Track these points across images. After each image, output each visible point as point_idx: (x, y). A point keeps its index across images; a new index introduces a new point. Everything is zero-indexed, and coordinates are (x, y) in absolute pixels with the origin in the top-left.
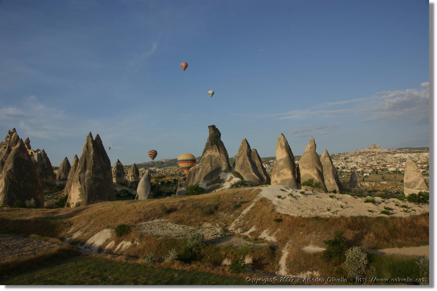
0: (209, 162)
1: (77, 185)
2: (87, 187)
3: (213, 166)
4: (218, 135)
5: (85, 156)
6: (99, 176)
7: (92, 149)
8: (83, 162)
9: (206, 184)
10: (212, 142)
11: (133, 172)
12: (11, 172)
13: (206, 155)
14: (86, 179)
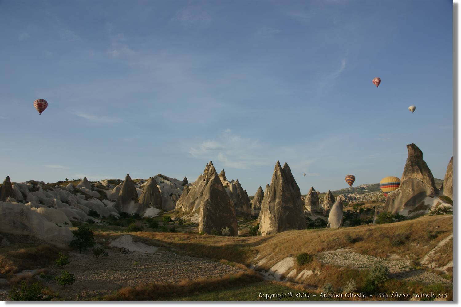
0: (411, 186)
1: (268, 214)
2: (277, 216)
4: (420, 154)
5: (274, 185)
6: (289, 204)
7: (281, 178)
8: (273, 191)
9: (408, 211)
10: (412, 162)
11: (328, 200)
12: (208, 202)
13: (406, 179)
14: (276, 208)
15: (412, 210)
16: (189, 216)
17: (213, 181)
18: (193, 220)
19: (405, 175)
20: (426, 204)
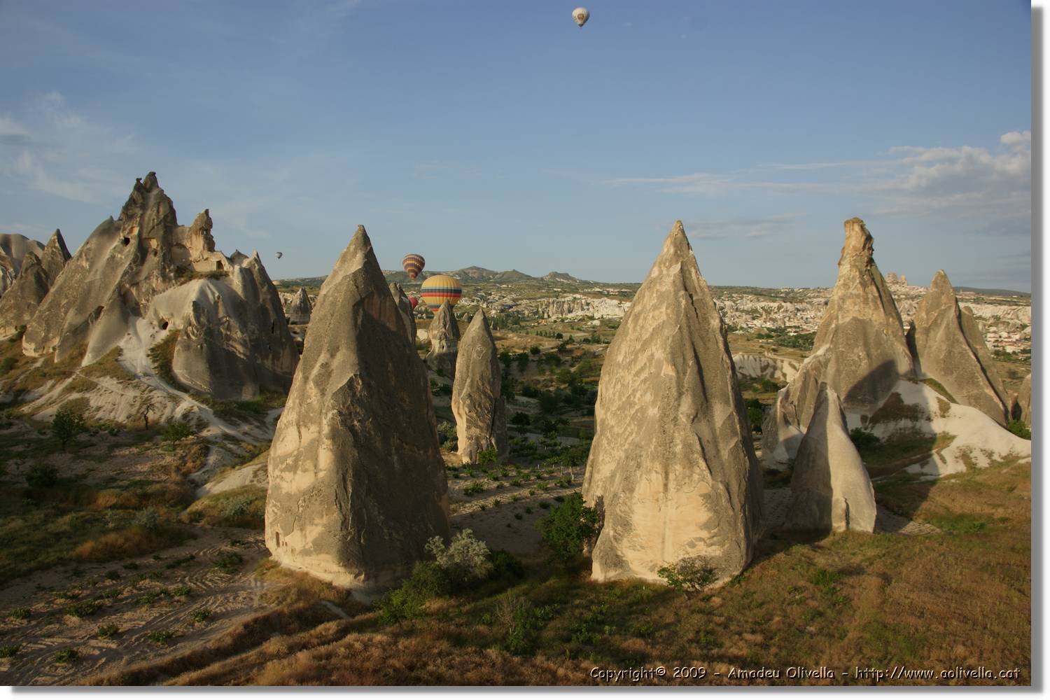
3: (874, 357)
5: (690, 333)
10: (861, 274)
12: (354, 394)
13: (844, 319)
14: (725, 450)
15: (870, 415)
16: (71, 389)
17: (360, 279)
18: (99, 409)
19: (840, 308)
20: (908, 400)
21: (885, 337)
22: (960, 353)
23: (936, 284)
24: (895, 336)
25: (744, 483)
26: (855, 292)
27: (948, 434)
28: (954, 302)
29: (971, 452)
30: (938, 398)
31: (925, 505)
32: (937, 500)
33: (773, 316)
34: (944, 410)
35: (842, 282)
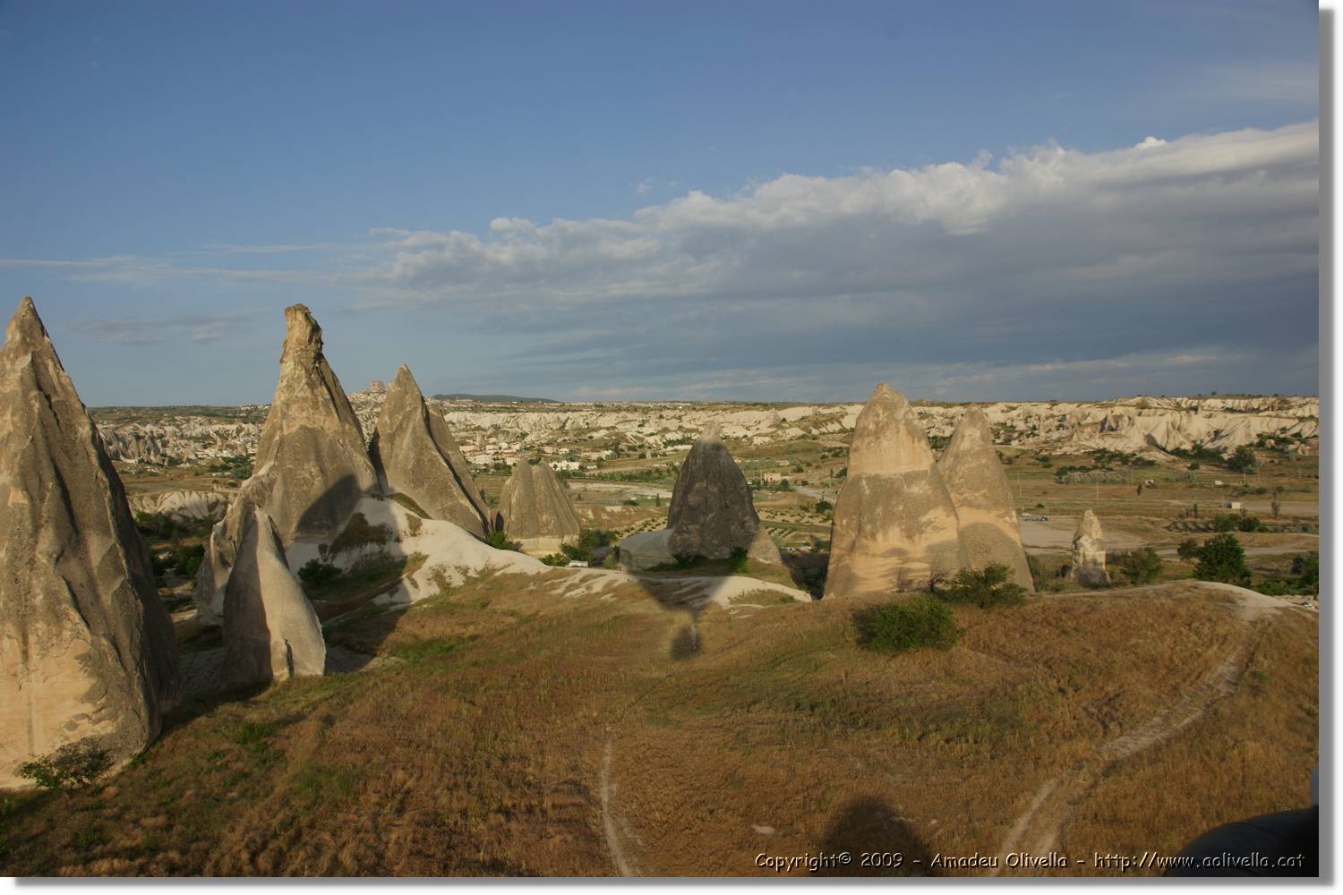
0: (311, 456)
3: (329, 473)
9: (315, 546)
10: (307, 372)
13: (290, 429)
14: (106, 594)
15: (329, 544)
19: (285, 416)
20: (373, 521)
21: (341, 447)
22: (430, 460)
23: (398, 382)
24: (353, 446)
25: (137, 634)
26: (301, 394)
27: (420, 554)
28: (420, 402)
29: (445, 571)
30: (407, 515)
31: (391, 637)
32: (407, 629)
33: (232, 442)
34: (415, 528)
35: (285, 383)
